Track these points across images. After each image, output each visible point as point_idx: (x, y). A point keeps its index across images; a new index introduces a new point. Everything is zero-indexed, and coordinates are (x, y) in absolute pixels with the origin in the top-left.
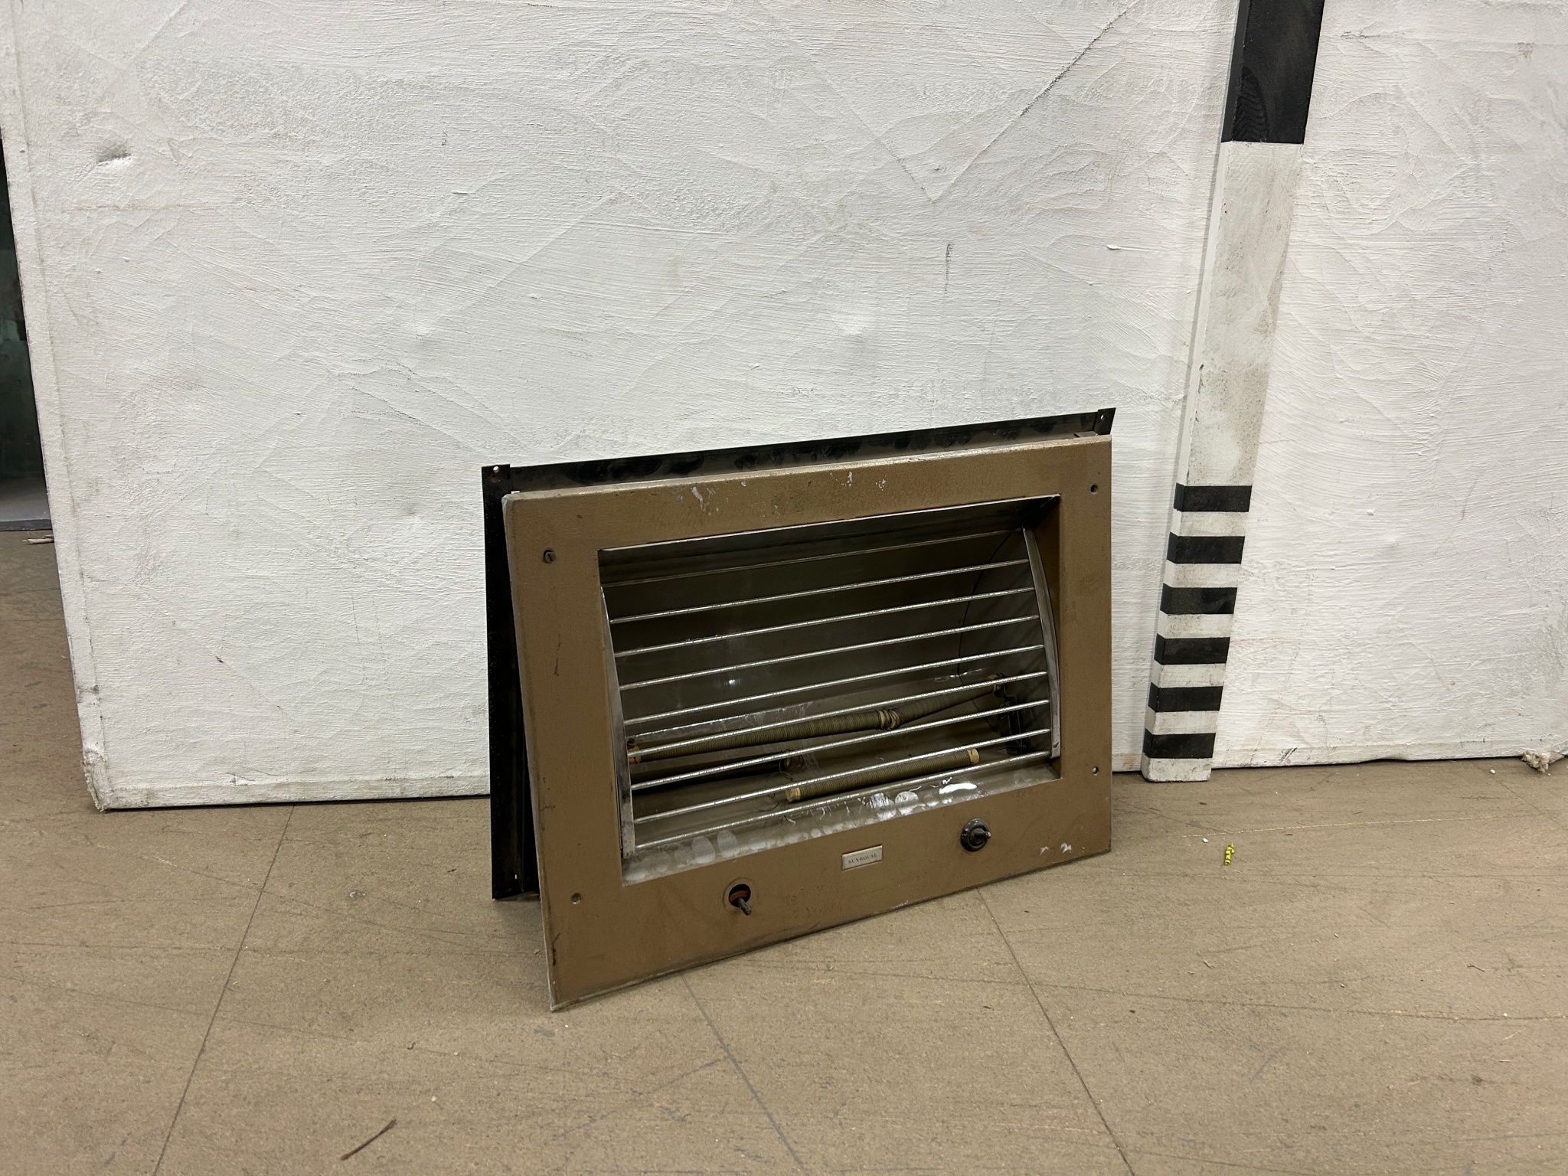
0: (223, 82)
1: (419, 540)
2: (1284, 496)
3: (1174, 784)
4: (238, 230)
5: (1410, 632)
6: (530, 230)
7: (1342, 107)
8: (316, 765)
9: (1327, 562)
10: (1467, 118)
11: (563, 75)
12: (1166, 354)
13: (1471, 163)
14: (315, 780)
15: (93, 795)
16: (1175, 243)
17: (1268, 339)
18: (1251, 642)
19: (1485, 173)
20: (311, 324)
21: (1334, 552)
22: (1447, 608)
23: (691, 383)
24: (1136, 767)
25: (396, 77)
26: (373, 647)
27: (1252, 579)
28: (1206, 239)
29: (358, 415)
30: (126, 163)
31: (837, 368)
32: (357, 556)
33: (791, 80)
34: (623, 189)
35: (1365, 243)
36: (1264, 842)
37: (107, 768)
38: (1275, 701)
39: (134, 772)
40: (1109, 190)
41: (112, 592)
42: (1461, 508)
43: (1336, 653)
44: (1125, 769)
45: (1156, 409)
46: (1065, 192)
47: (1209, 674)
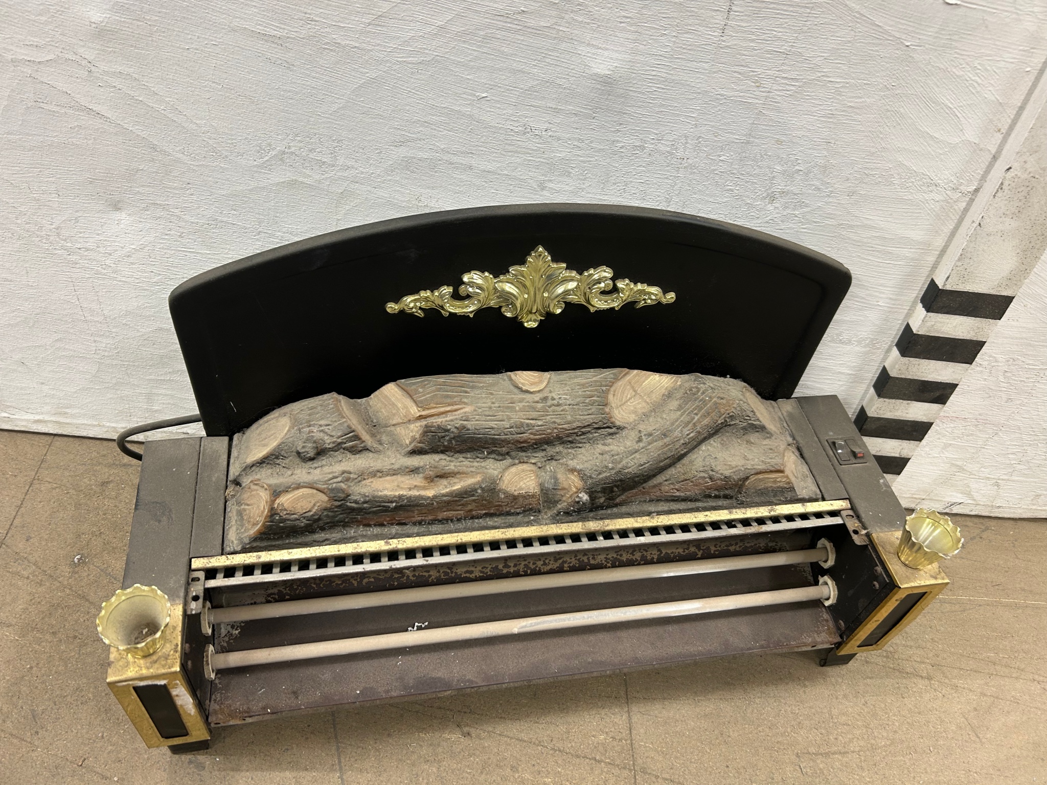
1: (130, 236)
12: (972, 139)
14: (68, 421)
18: (954, 419)
26: (99, 325)
27: (978, 369)
32: (69, 245)
38: (958, 466)
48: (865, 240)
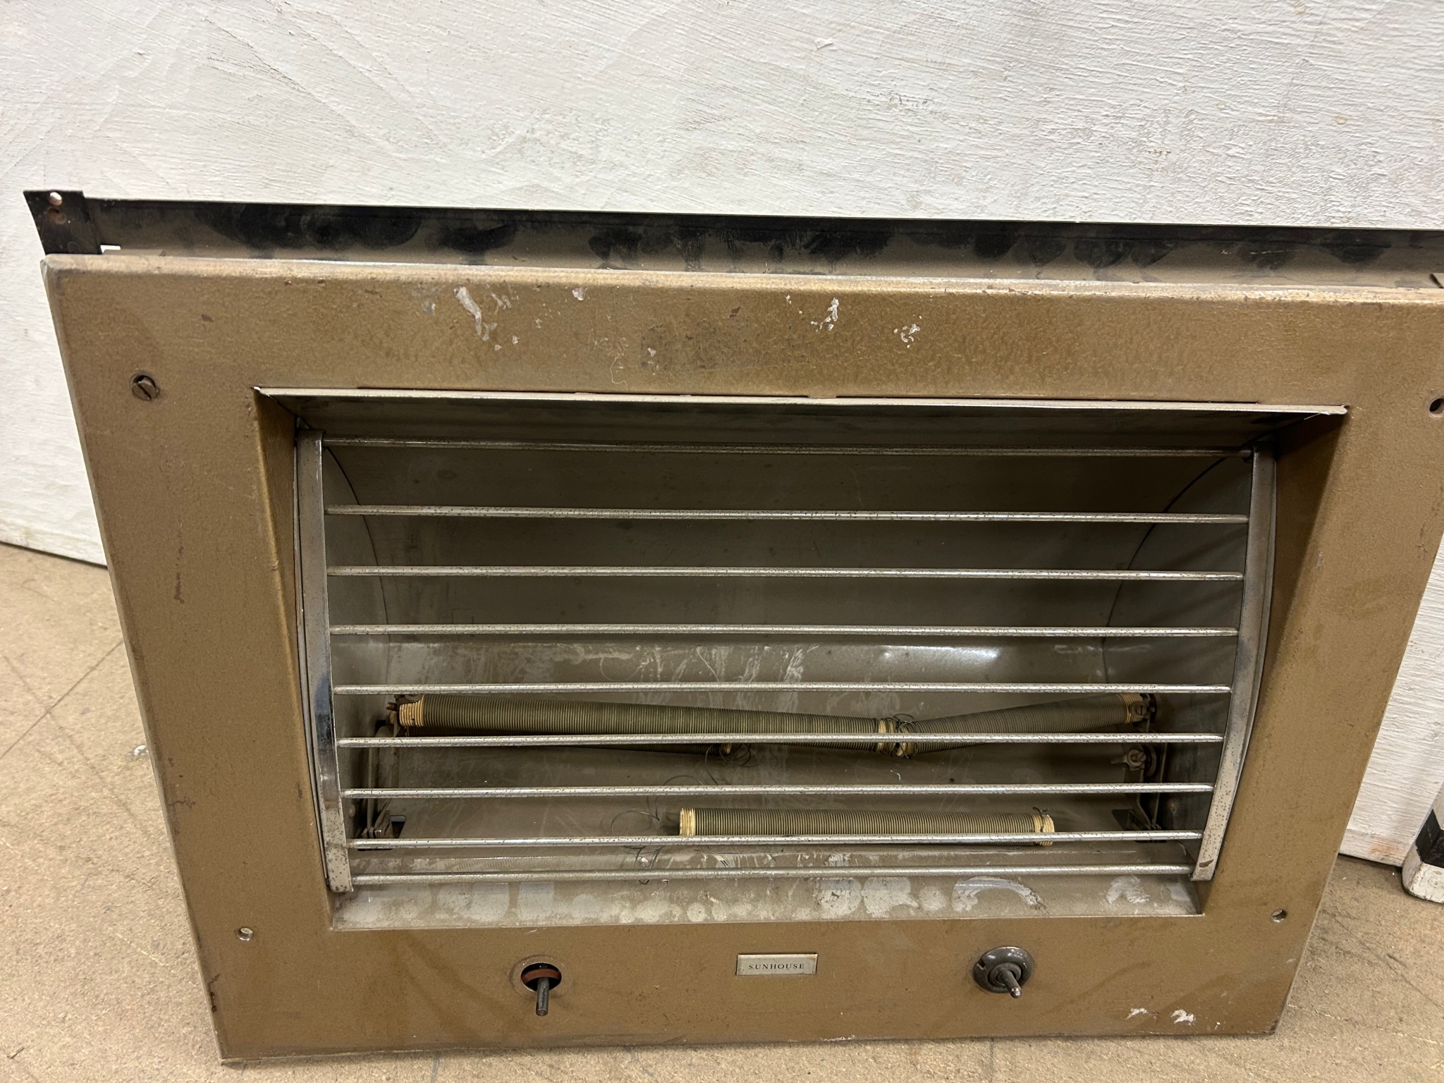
23: (709, 64)
24: (1396, 859)
29: (216, 64)
31: (980, 63)
44: (1372, 857)
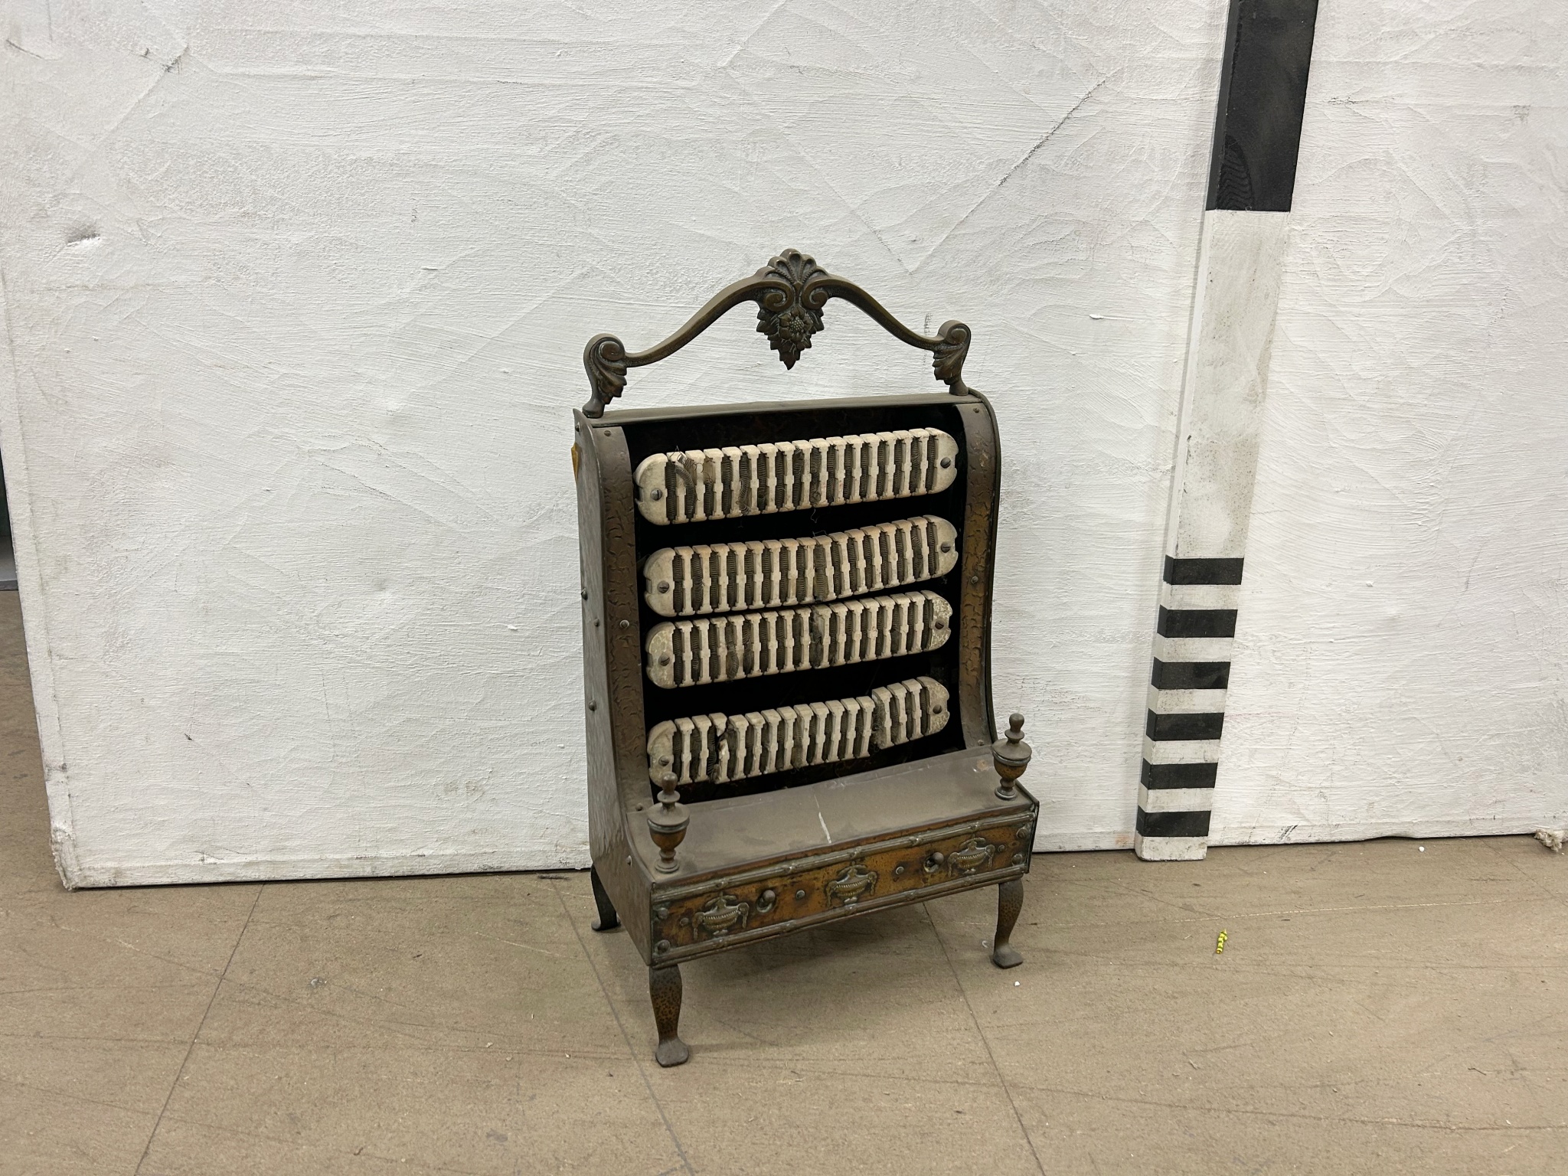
0: (192, 162)
1: (391, 615)
2: (1279, 567)
3: (1169, 864)
4: (208, 308)
5: (1414, 706)
6: (502, 304)
7: (1330, 173)
8: (286, 844)
9: (1326, 635)
10: (1461, 183)
11: (534, 150)
12: (1152, 424)
13: (1467, 228)
14: (285, 858)
15: (61, 874)
16: (1161, 312)
17: (1258, 409)
18: (1248, 716)
19: (1482, 238)
20: (281, 400)
21: (1332, 625)
22: (1451, 682)
24: (1130, 843)
25: (364, 155)
26: (343, 724)
27: (1248, 652)
28: (1192, 307)
29: (328, 490)
30: (96, 243)
32: (327, 632)
33: (764, 153)
34: (594, 263)
35: (1356, 310)
36: (1259, 928)
37: (75, 846)
38: (1273, 777)
39: (102, 850)
40: (1091, 259)
41: (81, 670)
42: (1465, 579)
43: (1337, 728)
44: (1118, 847)
45: (1144, 479)
46: (1046, 261)
47: (1203, 750)
48: (1094, 528)
